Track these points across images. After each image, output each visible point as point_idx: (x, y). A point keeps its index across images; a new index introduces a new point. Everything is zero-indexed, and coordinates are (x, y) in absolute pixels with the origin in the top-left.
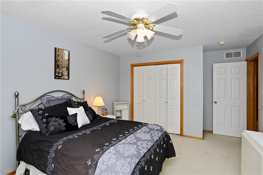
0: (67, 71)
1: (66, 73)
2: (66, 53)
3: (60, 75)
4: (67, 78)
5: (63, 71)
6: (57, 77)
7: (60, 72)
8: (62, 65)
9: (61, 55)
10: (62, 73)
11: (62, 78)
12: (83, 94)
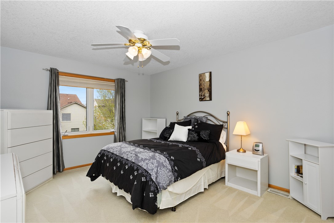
0: (208, 93)
1: (207, 95)
2: (207, 75)
3: (202, 98)
4: (209, 99)
5: (205, 93)
6: (201, 100)
7: (203, 94)
8: (204, 88)
9: (203, 79)
10: (204, 95)
11: (204, 100)
12: (227, 116)
